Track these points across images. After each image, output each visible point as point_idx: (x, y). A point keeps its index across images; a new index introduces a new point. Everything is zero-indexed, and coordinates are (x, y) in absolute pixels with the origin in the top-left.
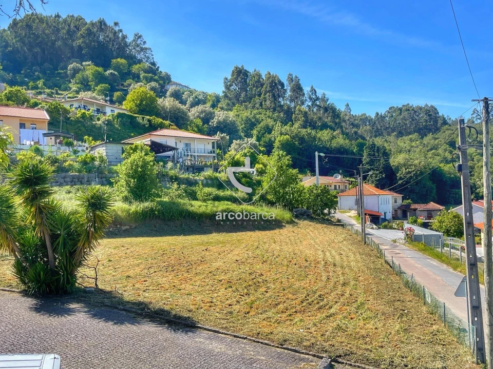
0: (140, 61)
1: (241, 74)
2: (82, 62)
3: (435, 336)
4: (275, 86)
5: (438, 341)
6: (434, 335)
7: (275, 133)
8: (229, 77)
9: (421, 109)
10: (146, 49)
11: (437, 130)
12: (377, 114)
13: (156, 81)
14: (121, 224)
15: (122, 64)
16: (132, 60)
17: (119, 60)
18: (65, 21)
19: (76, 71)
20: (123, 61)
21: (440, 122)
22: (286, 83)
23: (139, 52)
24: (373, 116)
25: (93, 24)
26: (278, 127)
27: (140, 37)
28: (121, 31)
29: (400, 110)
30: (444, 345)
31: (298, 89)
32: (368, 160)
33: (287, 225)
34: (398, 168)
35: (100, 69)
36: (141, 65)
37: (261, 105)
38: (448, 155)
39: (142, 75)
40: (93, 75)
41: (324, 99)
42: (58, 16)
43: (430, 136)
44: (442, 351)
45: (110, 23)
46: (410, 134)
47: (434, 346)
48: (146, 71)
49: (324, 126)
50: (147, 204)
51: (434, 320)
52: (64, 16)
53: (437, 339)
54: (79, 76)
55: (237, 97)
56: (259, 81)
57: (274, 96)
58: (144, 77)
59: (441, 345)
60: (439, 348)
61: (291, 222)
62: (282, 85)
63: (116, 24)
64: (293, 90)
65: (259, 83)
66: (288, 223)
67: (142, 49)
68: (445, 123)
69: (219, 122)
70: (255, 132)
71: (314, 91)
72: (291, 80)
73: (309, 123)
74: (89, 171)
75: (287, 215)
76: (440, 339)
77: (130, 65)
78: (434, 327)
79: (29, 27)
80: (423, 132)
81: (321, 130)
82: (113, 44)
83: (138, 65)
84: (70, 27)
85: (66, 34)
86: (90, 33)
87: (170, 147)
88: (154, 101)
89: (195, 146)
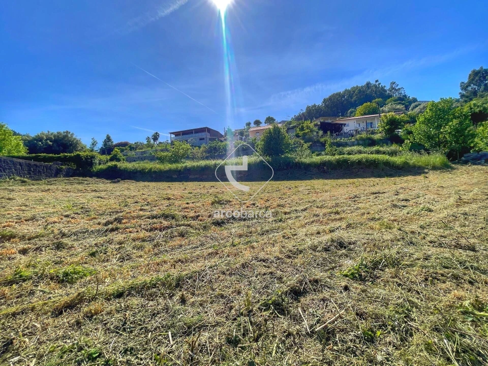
10: (399, 89)
15: (379, 101)
23: (394, 92)
27: (394, 83)
48: (395, 101)
67: (396, 90)
82: (376, 93)
83: (390, 99)
84: (350, 93)
85: (348, 97)
86: (360, 92)
87: (338, 124)
88: (375, 109)
89: (376, 123)
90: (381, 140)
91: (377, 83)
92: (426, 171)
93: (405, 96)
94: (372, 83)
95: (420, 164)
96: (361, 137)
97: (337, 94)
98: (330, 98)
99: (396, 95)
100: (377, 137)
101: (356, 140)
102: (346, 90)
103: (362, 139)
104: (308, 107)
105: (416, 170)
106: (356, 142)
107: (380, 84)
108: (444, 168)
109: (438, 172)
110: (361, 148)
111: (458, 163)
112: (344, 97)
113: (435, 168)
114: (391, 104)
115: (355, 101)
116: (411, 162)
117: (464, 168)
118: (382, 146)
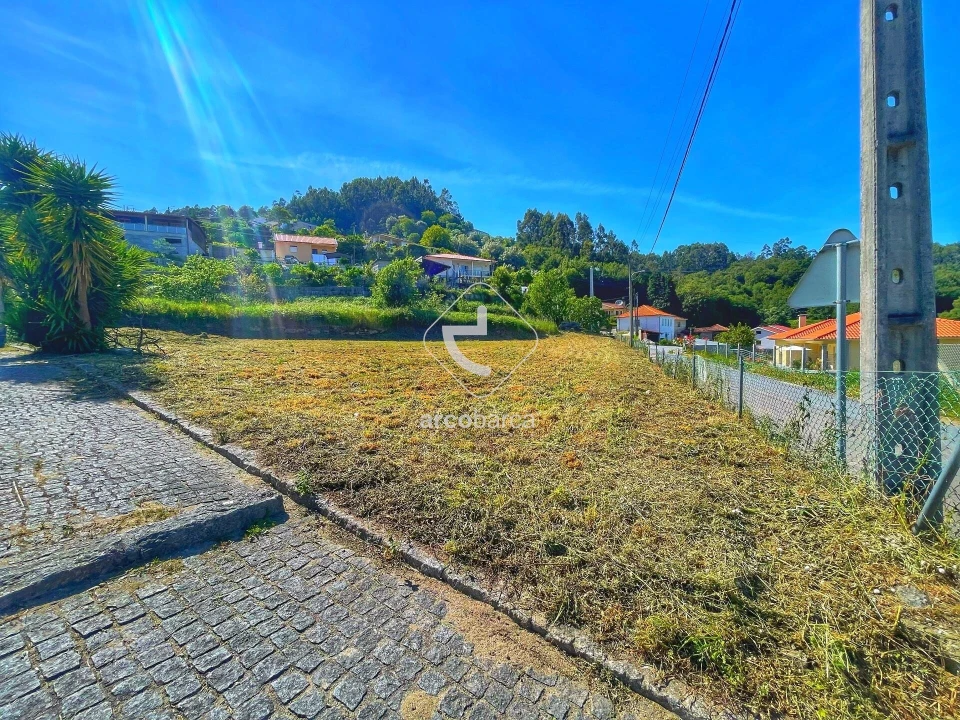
0: (445, 213)
1: (533, 217)
2: (398, 215)
3: (710, 440)
4: (564, 224)
5: (721, 453)
6: (707, 436)
7: (562, 266)
8: (523, 220)
9: (710, 246)
10: (452, 202)
11: (726, 266)
12: (666, 252)
14: (368, 328)
15: (430, 215)
16: (440, 212)
17: (428, 212)
18: (385, 182)
19: (392, 223)
20: (431, 213)
21: (729, 258)
22: (574, 221)
23: (446, 205)
24: (661, 255)
25: (407, 183)
26: (565, 261)
27: (447, 192)
28: (430, 187)
29: (689, 248)
30: (740, 466)
31: (586, 227)
32: (653, 289)
33: (550, 336)
34: (683, 298)
35: (411, 221)
36: (448, 216)
37: (551, 242)
38: (735, 288)
40: (406, 225)
41: (611, 237)
42: (380, 179)
43: (718, 272)
44: (735, 490)
45: (421, 181)
46: (698, 271)
47: (704, 468)
48: (450, 221)
49: (611, 260)
50: (398, 310)
51: (712, 408)
52: (384, 178)
53: (716, 446)
55: (529, 237)
56: (549, 222)
57: (563, 234)
59: (731, 464)
60: (723, 477)
61: (555, 333)
62: (571, 224)
63: (426, 181)
64: (581, 227)
65: (550, 223)
66: (551, 333)
67: (449, 203)
68: (734, 259)
69: (508, 257)
70: (543, 266)
71: (602, 229)
72: (579, 218)
73: (595, 258)
74: (357, 284)
75: (552, 326)
76: (726, 448)
77: (438, 216)
78: (710, 420)
79: (356, 189)
80: (711, 268)
81: (608, 262)
82: (424, 200)
83: (444, 216)
84: (388, 187)
86: (404, 191)
87: (441, 265)
88: (446, 237)
89: (472, 268)
91: (427, 185)
99: (450, 212)
104: (312, 192)
109: (555, 337)
112: (377, 190)
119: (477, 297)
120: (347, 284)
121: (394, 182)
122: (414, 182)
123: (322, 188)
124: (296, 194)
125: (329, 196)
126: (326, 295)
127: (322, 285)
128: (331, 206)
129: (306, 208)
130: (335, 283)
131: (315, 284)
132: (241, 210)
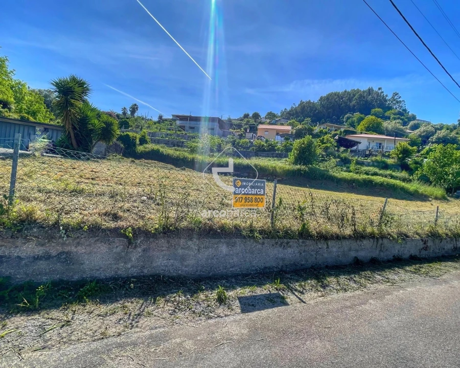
0: (392, 109)
2: (353, 113)
10: (400, 101)
13: (401, 119)
15: (378, 112)
17: (376, 109)
19: (348, 118)
20: (380, 110)
23: (395, 104)
25: (364, 91)
27: (397, 94)
36: (393, 111)
39: (392, 116)
45: (376, 89)
48: (396, 114)
54: (350, 121)
58: (393, 118)
67: (397, 102)
74: (287, 151)
77: (385, 112)
82: (376, 101)
83: (390, 111)
84: (350, 96)
85: (347, 100)
86: (361, 96)
87: (354, 141)
88: (379, 124)
89: (385, 145)
90: (393, 165)
91: (380, 91)
92: (430, 199)
93: (405, 110)
94: (374, 89)
95: (426, 193)
96: (376, 160)
97: (335, 94)
98: (328, 98)
99: (397, 108)
100: (390, 161)
101: (372, 161)
102: (346, 91)
103: (377, 161)
104: (302, 103)
105: (423, 198)
106: (371, 163)
107: (382, 92)
108: (443, 199)
109: (439, 201)
110: (377, 170)
111: (452, 197)
112: (342, 98)
113: (436, 198)
114: (395, 123)
115: (354, 106)
116: (420, 191)
117: (456, 201)
118: (394, 171)
119: (376, 164)
120: (282, 151)
121: (354, 93)
122: (370, 91)
123: (308, 100)
124: (293, 105)
125: (311, 105)
126: (268, 156)
127: (268, 151)
128: (311, 110)
129: (297, 112)
130: (275, 150)
131: (264, 150)
132: (253, 115)
